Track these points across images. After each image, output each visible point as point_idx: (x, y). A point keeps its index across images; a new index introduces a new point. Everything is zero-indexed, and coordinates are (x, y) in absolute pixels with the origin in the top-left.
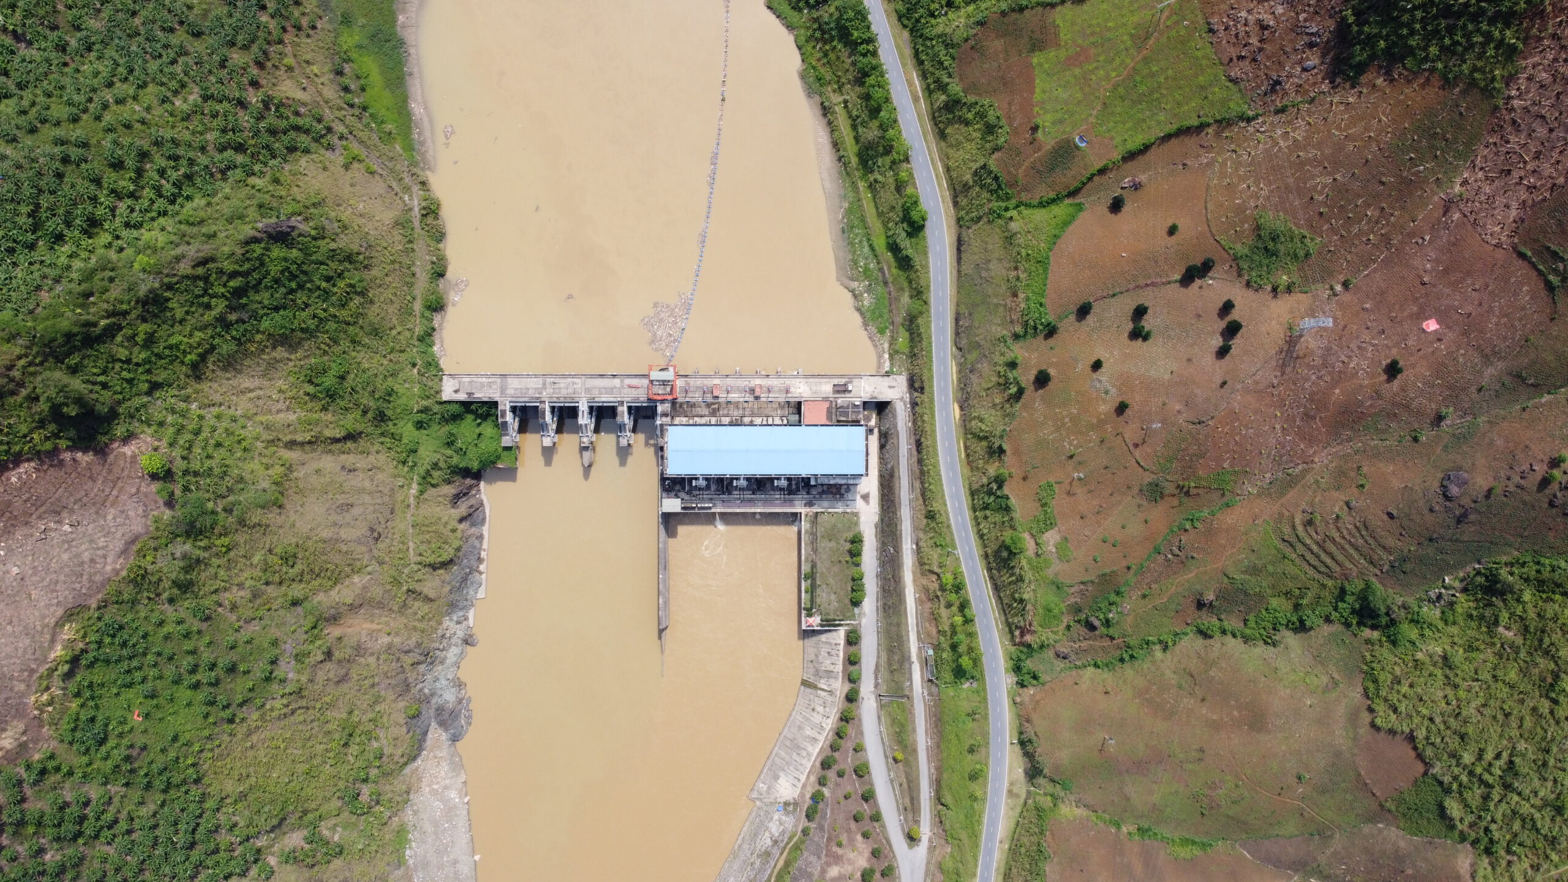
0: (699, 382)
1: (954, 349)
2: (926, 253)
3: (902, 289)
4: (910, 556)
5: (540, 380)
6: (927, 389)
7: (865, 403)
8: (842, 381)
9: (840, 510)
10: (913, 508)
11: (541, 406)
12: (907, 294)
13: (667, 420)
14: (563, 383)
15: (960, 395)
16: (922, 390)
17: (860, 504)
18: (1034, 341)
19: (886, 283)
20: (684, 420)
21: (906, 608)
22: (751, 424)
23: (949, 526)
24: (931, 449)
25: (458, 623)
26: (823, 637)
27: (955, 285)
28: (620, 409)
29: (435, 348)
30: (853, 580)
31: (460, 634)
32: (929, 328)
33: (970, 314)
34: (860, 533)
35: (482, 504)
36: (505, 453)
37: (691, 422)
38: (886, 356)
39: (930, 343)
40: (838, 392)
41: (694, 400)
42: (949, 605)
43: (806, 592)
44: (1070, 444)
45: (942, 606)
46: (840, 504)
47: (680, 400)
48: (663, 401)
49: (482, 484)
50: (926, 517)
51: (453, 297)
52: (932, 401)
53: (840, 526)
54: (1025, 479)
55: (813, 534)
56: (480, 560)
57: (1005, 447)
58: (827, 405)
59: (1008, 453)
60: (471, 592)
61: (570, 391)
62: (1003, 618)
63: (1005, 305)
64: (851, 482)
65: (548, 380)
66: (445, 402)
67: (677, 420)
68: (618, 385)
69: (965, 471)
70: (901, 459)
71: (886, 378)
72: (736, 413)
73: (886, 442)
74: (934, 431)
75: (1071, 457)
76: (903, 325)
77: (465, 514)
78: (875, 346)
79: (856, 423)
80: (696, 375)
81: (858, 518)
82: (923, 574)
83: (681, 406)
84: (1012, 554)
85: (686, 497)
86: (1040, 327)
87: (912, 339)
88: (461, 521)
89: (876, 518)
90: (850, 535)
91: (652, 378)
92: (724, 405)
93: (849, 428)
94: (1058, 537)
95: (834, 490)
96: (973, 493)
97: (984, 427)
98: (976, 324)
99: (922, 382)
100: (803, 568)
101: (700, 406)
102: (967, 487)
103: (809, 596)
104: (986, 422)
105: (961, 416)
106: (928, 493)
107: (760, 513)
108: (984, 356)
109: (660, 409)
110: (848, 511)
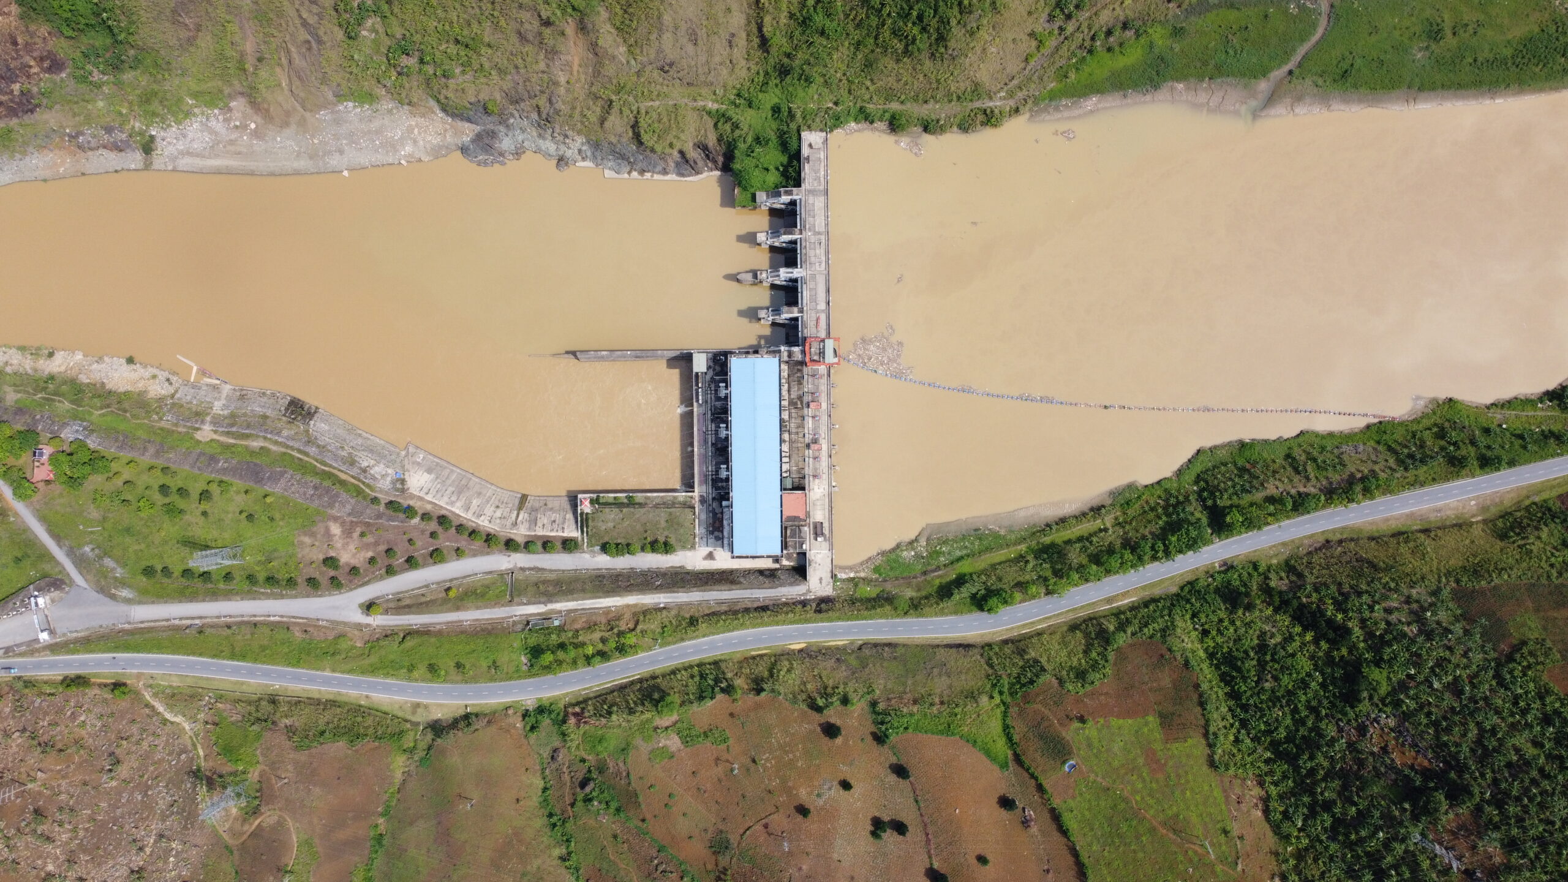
0: (823, 388)
1: (860, 642)
2: (956, 613)
3: (919, 590)
4: (653, 601)
5: (823, 229)
6: (821, 615)
7: (804, 554)
8: (826, 531)
9: (697, 531)
10: (700, 603)
11: (797, 230)
12: (914, 594)
13: (785, 357)
14: (820, 252)
15: (814, 649)
16: (819, 611)
17: (704, 550)
18: (869, 722)
19: (925, 573)
20: (785, 374)
21: (600, 597)
22: (782, 441)
23: (682, 640)
24: (759, 621)
25: (580, 151)
26: (570, 516)
27: (924, 642)
28: (795, 309)
29: (853, 124)
30: (628, 545)
31: (569, 153)
32: (881, 618)
33: (895, 658)
34: (675, 551)
35: (698, 173)
36: (749, 195)
37: (783, 381)
38: (852, 575)
39: (865, 618)
40: (815, 527)
41: (805, 383)
42: (604, 641)
43: (615, 498)
44: (767, 760)
45: (603, 634)
46: (704, 531)
47: (805, 369)
48: (803, 352)
49: (718, 173)
50: (691, 617)
51: (904, 141)
52: (807, 621)
53: (682, 531)
54: (732, 715)
55: (673, 504)
56: (642, 172)
57: (763, 694)
58: (802, 516)
59: (757, 698)
60: (610, 164)
61: (813, 259)
62: (592, 695)
63: (905, 693)
64: (726, 541)
65: (823, 237)
66: (800, 135)
67: (784, 367)
68: (818, 308)
69: (738, 656)
70: (749, 591)
71: (829, 575)
72: (792, 425)
73: (766, 576)
74: (777, 624)
75: (754, 761)
76: (883, 591)
77: (688, 156)
78: (862, 564)
79: (784, 545)
80: (830, 386)
81: (690, 549)
82: (634, 614)
83: (799, 370)
84: (656, 703)
85: (708, 377)
86: (883, 728)
87: (869, 600)
88: (681, 152)
89: (689, 567)
90: (672, 541)
91: (827, 341)
92: (800, 413)
93: (779, 539)
94: (674, 749)
95: (717, 524)
96: (716, 663)
97: (782, 673)
98: (885, 664)
99: (827, 611)
100: (639, 495)
101: (799, 389)
102: (723, 658)
103: (611, 501)
104: (788, 676)
105: (793, 650)
106: (715, 619)
107: (693, 453)
108: (854, 673)
109: (796, 349)
110: (697, 539)
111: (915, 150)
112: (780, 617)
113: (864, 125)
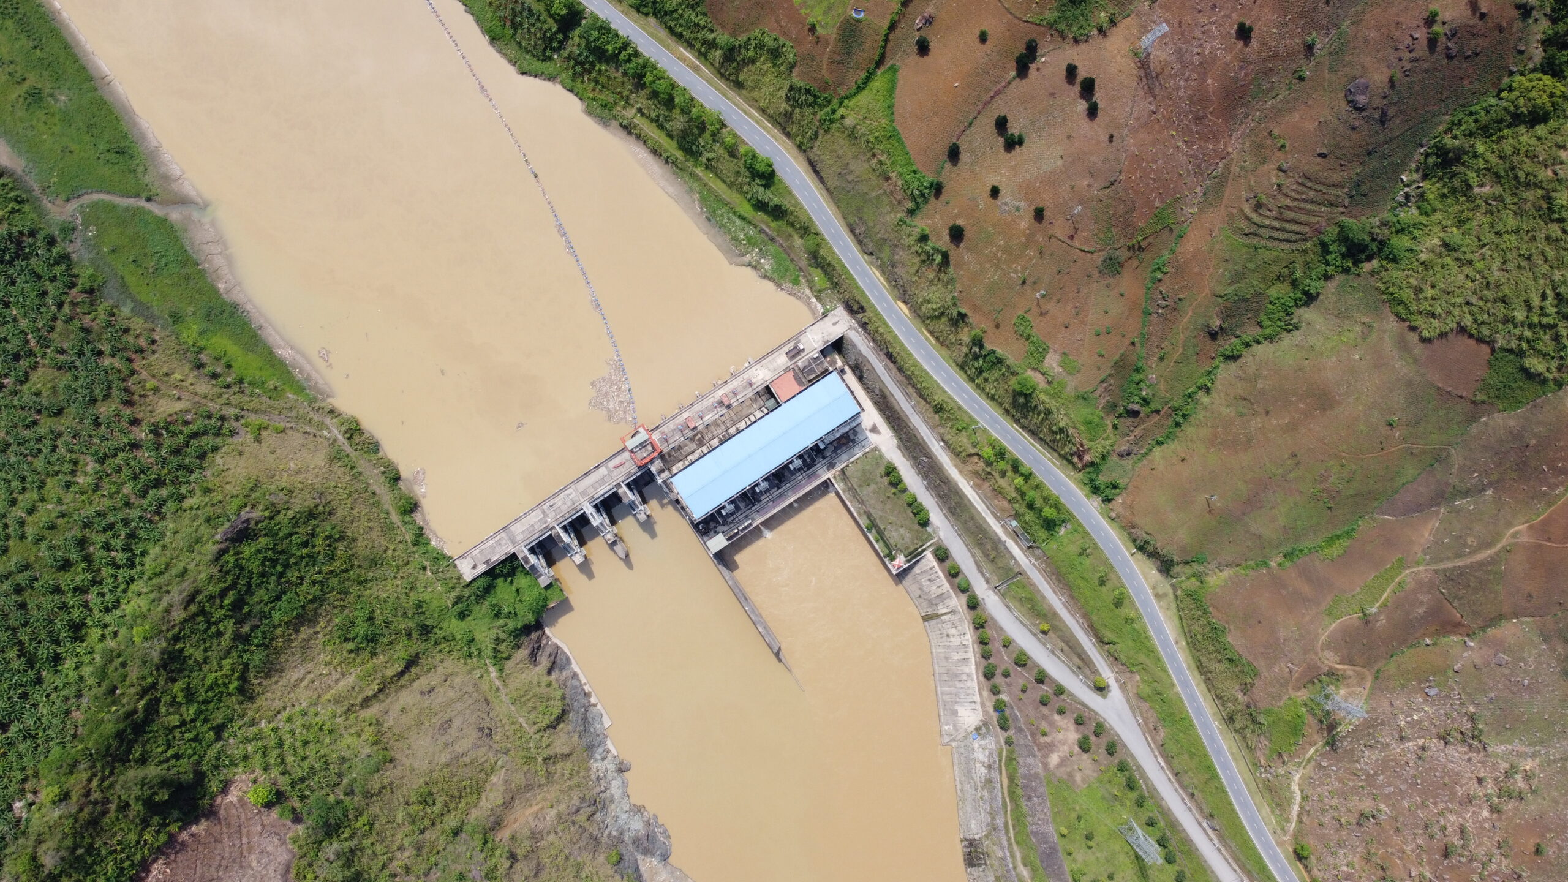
0: (671, 425)
1: (866, 257)
2: (790, 193)
3: (790, 236)
4: (944, 454)
5: (538, 511)
6: (864, 304)
7: (822, 351)
8: (791, 345)
9: (860, 454)
10: (919, 413)
11: (553, 533)
12: (796, 237)
13: (666, 474)
14: (558, 501)
15: (896, 292)
16: (862, 309)
17: (873, 438)
18: (929, 206)
19: (773, 240)
20: (680, 465)
21: (969, 500)
22: (739, 432)
23: (960, 408)
24: (902, 353)
25: (604, 759)
26: (917, 570)
28: (620, 491)
29: (433, 543)
30: (910, 505)
31: (611, 767)
32: (834, 253)
33: (861, 219)
34: (889, 463)
35: (558, 647)
36: (549, 591)
37: (687, 463)
38: (814, 300)
39: (843, 266)
40: (794, 357)
41: (677, 443)
42: (1003, 474)
43: (877, 541)
44: (1016, 272)
45: (998, 478)
46: (856, 449)
47: (665, 451)
48: (652, 461)
49: (547, 630)
50: (936, 413)
51: (420, 490)
52: (877, 313)
53: (868, 467)
54: (997, 326)
55: (851, 489)
56: (587, 695)
57: (963, 311)
58: (791, 374)
59: (969, 313)
60: (598, 726)
61: (569, 503)
62: (1056, 455)
63: (885, 192)
64: (853, 425)
65: (545, 507)
66: (471, 582)
67: (675, 469)
68: (606, 473)
69: (943, 352)
70: (883, 378)
71: (826, 319)
72: (719, 431)
73: (861, 372)
74: (895, 337)
75: (1024, 283)
76: (810, 265)
77: (549, 665)
78: (799, 298)
79: (826, 373)
80: (666, 420)
81: (879, 451)
82: (964, 462)
83: (669, 455)
84: (1028, 396)
85: (725, 528)
86: (927, 191)
87: (826, 272)
88: (549, 672)
89: (895, 442)
90: (882, 470)
91: (630, 448)
92: (705, 431)
93: (822, 381)
94: (1057, 357)
95: (844, 441)
96: (962, 367)
97: (934, 306)
98: (871, 224)
99: (858, 302)
100: (861, 523)
101: (685, 445)
102: (953, 365)
103: (881, 542)
104: (934, 300)
105: (909, 309)
106: (924, 392)
107: (795, 501)
108: (896, 246)
109: (653, 469)
110: (867, 450)
111: (421, 476)
112: (889, 338)
113: (428, 533)
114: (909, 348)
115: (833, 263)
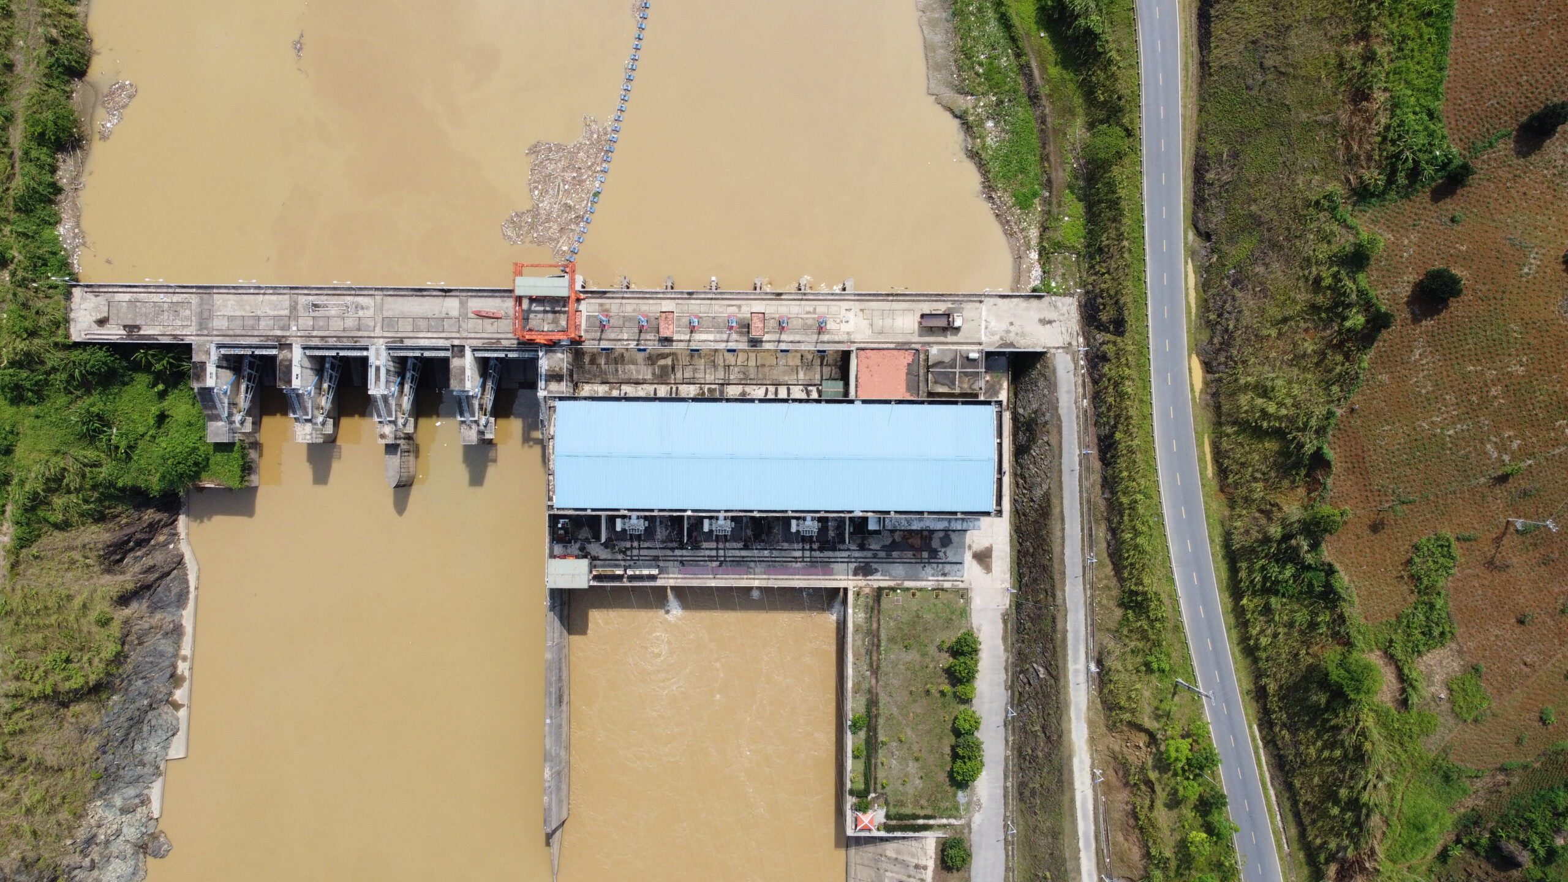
0: (630, 307)
1: (1191, 235)
2: (1130, 24)
3: (1071, 112)
4: (1083, 687)
5: (285, 300)
6: (1130, 320)
7: (989, 355)
8: (941, 307)
9: (929, 585)
10: (1091, 585)
11: (282, 355)
12: (1080, 121)
13: (563, 388)
14: (334, 305)
15: (1204, 336)
16: (1119, 326)
17: (971, 570)
18: (1406, 206)
19: (1034, 99)
20: (601, 390)
21: (1072, 800)
22: (743, 399)
23: (1178, 628)
24: (1139, 457)
25: (124, 811)
26: (890, 849)
27: (1193, 94)
28: (455, 363)
29: (61, 230)
30: (957, 733)
31: (131, 833)
32: (1139, 188)
33: (1235, 155)
34: (970, 633)
35: (180, 562)
36: (219, 457)
37: (615, 393)
38: (1034, 255)
39: (1140, 222)
40: (931, 331)
41: (618, 346)
42: (1174, 802)
43: (855, 757)
44: (1502, 448)
45: (1159, 804)
46: (929, 569)
47: (588, 346)
48: (552, 346)
49: (182, 521)
50: (1122, 605)
51: (104, 121)
52: (1142, 350)
53: (928, 616)
54: (1376, 528)
55: (873, 636)
56: (175, 680)
57: (1330, 453)
58: (907, 358)
59: (1337, 467)
60: (153, 747)
61: (350, 323)
62: (1293, 831)
63: (1333, 125)
64: (958, 526)
65: (303, 300)
66: (77, 345)
67: (586, 390)
68: (455, 313)
69: (1214, 505)
70: (1065, 478)
71: (1034, 303)
72: (709, 378)
73: (1032, 439)
74: (1147, 417)
75: (1503, 479)
76: (1071, 187)
77: (130, 586)
78: (1010, 234)
79: (970, 399)
80: (626, 292)
81: (968, 601)
82: (1112, 727)
83: (593, 360)
84: (1339, 697)
85: (604, 554)
86: (1429, 170)
87: (1092, 216)
88: (124, 600)
89: (1004, 602)
90: (950, 637)
91: (518, 293)
92: (684, 360)
93: (960, 408)
94: (1455, 666)
95: (917, 542)
96: (1232, 557)
97: (1272, 408)
98: (1251, 175)
99: (1120, 309)
100: (849, 705)
101: (634, 362)
102: (1218, 540)
103: (861, 765)
104: (1280, 394)
105: (1206, 384)
106: (1130, 556)
107: (759, 588)
108: (1275, 246)
109: (545, 364)
110: (947, 585)
111: (123, 98)
112: (1132, 412)
113: (65, 208)
114: (1159, 454)
115: (1123, 204)
